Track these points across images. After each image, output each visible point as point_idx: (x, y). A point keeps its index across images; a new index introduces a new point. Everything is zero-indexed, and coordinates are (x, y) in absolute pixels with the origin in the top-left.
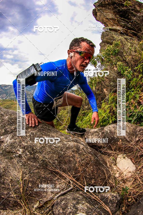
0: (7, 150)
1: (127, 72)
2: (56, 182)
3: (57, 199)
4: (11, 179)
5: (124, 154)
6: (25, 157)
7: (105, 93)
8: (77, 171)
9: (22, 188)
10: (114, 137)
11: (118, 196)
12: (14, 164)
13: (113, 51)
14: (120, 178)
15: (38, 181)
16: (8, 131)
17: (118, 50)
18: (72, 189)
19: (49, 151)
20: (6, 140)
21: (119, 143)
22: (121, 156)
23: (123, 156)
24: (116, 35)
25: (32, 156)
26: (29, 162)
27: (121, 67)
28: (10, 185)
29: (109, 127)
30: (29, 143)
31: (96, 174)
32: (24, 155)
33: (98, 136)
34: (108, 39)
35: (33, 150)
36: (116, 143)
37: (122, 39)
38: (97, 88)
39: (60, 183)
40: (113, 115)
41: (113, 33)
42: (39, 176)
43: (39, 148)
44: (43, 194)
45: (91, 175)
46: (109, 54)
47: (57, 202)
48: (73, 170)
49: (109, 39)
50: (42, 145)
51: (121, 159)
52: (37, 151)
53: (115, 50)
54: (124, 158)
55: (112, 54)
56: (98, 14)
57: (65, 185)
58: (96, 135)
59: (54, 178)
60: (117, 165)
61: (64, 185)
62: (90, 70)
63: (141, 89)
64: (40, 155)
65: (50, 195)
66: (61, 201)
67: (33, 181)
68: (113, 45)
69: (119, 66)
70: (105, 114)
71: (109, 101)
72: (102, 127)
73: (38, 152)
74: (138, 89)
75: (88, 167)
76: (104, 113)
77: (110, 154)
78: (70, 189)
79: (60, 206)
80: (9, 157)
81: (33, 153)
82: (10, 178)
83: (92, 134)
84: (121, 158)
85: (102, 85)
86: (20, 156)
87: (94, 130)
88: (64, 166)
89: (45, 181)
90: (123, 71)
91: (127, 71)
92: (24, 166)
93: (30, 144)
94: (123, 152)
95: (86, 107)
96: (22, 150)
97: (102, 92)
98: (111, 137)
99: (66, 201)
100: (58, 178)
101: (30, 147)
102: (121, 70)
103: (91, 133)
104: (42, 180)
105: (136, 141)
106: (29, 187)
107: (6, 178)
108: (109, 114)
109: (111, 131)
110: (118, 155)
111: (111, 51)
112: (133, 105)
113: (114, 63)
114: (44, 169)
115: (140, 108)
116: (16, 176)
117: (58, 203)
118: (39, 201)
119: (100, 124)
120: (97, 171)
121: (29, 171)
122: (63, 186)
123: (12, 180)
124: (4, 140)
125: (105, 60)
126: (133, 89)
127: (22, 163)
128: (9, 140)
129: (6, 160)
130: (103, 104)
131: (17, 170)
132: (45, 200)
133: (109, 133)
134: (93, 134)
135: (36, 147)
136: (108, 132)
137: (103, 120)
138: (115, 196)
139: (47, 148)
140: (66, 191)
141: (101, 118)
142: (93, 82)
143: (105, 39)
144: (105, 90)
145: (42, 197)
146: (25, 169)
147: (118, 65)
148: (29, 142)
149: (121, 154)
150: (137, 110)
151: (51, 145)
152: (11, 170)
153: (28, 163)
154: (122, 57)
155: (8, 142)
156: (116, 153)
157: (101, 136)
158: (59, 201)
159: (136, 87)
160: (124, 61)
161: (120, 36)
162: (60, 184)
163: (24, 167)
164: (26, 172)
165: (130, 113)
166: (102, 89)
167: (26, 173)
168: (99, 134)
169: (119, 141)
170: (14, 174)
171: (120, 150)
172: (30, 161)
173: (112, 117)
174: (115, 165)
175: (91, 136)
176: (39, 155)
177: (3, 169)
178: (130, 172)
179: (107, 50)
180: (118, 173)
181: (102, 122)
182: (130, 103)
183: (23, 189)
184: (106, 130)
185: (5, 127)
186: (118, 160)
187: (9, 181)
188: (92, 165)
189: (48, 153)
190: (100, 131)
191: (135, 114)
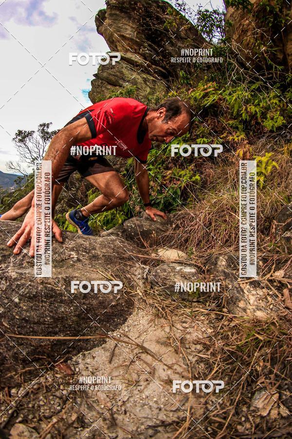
21: (152, 235)
23: (164, 248)
24: (129, 70)
34: (110, 74)
41: (124, 64)
49: (114, 75)
56: (107, 21)
110: (157, 250)
143: (106, 74)
149: (161, 247)
156: (154, 249)
191: (160, 201)
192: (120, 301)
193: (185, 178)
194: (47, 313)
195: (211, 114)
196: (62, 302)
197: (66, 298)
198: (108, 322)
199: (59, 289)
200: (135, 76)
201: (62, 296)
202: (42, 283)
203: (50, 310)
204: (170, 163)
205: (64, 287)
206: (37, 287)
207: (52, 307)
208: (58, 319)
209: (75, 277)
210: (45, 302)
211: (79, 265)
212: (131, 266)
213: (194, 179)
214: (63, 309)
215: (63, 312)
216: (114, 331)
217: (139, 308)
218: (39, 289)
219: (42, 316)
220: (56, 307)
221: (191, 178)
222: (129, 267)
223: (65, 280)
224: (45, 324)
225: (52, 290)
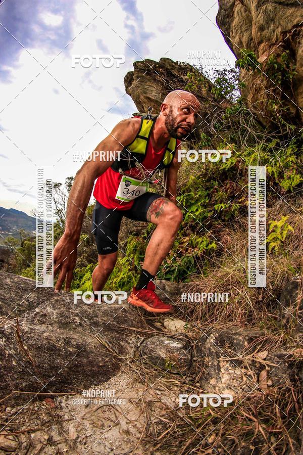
0: (62, 321)
5: (171, 316)
63: (182, 232)
80: (71, 328)
86: (80, 325)
108: (130, 273)
112: (171, 256)
115: (181, 260)
128: (53, 311)
156: (160, 318)
165: (167, 268)
181: (119, 286)
191: (175, 269)
192: (107, 364)
193: (201, 246)
194: (46, 361)
195: (230, 178)
196: (59, 355)
197: (63, 353)
198: (93, 378)
199: (59, 346)
201: (60, 351)
202: (47, 339)
203: (49, 359)
204: (188, 229)
205: (63, 345)
206: (42, 341)
207: (51, 358)
208: (54, 367)
209: (74, 339)
210: (47, 353)
211: (80, 329)
212: (127, 336)
213: (210, 246)
214: (59, 361)
215: (58, 363)
216: (96, 385)
217: (123, 372)
218: (44, 343)
219: (43, 362)
220: (53, 358)
221: (207, 246)
222: (125, 336)
223: (65, 340)
224: (43, 368)
225: (54, 345)
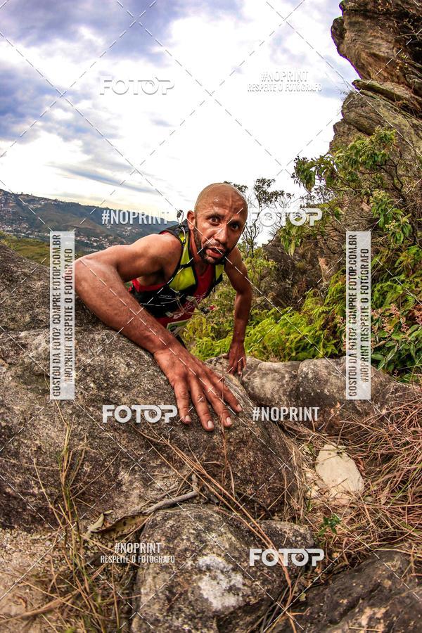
0: (36, 368)
1: (397, 224)
2: (156, 473)
3: (154, 515)
4: (39, 445)
5: (341, 444)
6: (82, 393)
7: (320, 269)
8: (214, 453)
9: (64, 474)
10: (322, 392)
11: (308, 536)
12: (50, 407)
13: (368, 156)
14: (318, 502)
15: (109, 461)
16: (42, 321)
17: (384, 155)
18: (194, 497)
19: (149, 390)
20: (34, 342)
21: (332, 410)
22: (332, 447)
23: (337, 448)
24: (389, 110)
25: (102, 392)
26: (91, 409)
27: (381, 205)
28: (35, 460)
29: (315, 365)
30: (97, 358)
31: (260, 473)
32: (80, 387)
33: (280, 383)
34: (361, 116)
35: (107, 378)
36: (325, 411)
37: (403, 127)
38: (301, 251)
39: (164, 478)
40: (331, 338)
41: (381, 100)
42: (114, 449)
43: (122, 376)
44: (116, 499)
45: (248, 472)
46: (356, 162)
47: (153, 522)
48: (204, 448)
49: (366, 118)
50: (133, 371)
51: (330, 454)
52: (117, 384)
53: (376, 154)
54: (338, 453)
55: (364, 163)
56: (348, 35)
57: (177, 483)
58: (273, 380)
59: (151, 462)
60: (317, 468)
61: (174, 484)
62: (289, 195)
64: (124, 395)
65: (133, 503)
66: (165, 519)
67: (97, 460)
68: (373, 139)
69: (377, 203)
70: (308, 328)
71: (329, 295)
72: (294, 363)
73: (120, 386)
74: (416, 280)
75: (242, 451)
76: (307, 326)
77: (304, 436)
78: (189, 494)
79: (162, 531)
80: (40, 388)
81: (106, 385)
82: (37, 442)
83: (263, 374)
84: (332, 452)
85: (316, 245)
87: (270, 363)
88: (182, 435)
89: (127, 463)
90: (385, 219)
91: (398, 220)
92: (79, 416)
93: (102, 361)
94: (339, 437)
95: (259, 298)
96: (77, 375)
97: (313, 266)
98: (313, 390)
99: (179, 522)
100: (163, 464)
101: (101, 371)
102: (379, 214)
103: (261, 372)
104: (120, 460)
105: (379, 416)
106: (85, 473)
107: (26, 441)
108: (321, 332)
109: (318, 374)
110: (324, 443)
111: (364, 153)
112: (394, 319)
113: (363, 191)
114: (130, 432)
115: (409, 331)
116: (53, 439)
117: (157, 525)
118: (105, 515)
119: (289, 354)
120: (264, 468)
121: (90, 432)
122: (171, 485)
123: (39, 448)
124: (29, 341)
125: (341, 175)
126: (402, 277)
127: (74, 408)
128: (44, 344)
129: (29, 395)
130: (310, 300)
131: (57, 423)
132: (120, 514)
133: (312, 378)
134: (265, 375)
135: (115, 373)
136: (310, 376)
137: (300, 346)
138: (301, 535)
139: (145, 380)
140: (180, 498)
141: (295, 338)
142: (294, 232)
143: (352, 115)
144: (322, 261)
145: (112, 506)
146: (79, 424)
147: (376, 198)
148: (98, 356)
149: (334, 442)
150: (402, 335)
151: (154, 375)
152: (41, 423)
153: (89, 410)
154: (393, 179)
155: (40, 349)
156: (318, 437)
157: (287, 385)
158: (158, 519)
159: (414, 273)
160: (396, 190)
161: (400, 117)
162: (166, 479)
163: (77, 418)
164: (82, 432)
165: (380, 341)
166: (314, 257)
167: (80, 434)
168: (283, 377)
169: (333, 406)
170: (47, 434)
171: (332, 430)
172: (94, 406)
173: (326, 342)
174: (313, 466)
175: (261, 378)
176: (121, 395)
177: (21, 417)
178: (348, 492)
179: (354, 147)
180: (316, 488)
181: (297, 349)
182: (387, 314)
183: (67, 477)
184: (305, 369)
185: (32, 308)
186: (322, 455)
187: (31, 450)
188: (253, 449)
189: (145, 393)
190: (287, 371)
191: (394, 347)
200: (400, 119)
